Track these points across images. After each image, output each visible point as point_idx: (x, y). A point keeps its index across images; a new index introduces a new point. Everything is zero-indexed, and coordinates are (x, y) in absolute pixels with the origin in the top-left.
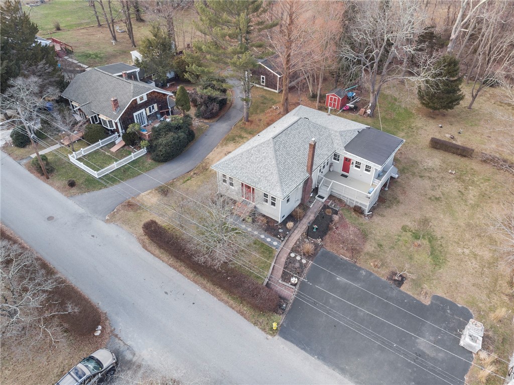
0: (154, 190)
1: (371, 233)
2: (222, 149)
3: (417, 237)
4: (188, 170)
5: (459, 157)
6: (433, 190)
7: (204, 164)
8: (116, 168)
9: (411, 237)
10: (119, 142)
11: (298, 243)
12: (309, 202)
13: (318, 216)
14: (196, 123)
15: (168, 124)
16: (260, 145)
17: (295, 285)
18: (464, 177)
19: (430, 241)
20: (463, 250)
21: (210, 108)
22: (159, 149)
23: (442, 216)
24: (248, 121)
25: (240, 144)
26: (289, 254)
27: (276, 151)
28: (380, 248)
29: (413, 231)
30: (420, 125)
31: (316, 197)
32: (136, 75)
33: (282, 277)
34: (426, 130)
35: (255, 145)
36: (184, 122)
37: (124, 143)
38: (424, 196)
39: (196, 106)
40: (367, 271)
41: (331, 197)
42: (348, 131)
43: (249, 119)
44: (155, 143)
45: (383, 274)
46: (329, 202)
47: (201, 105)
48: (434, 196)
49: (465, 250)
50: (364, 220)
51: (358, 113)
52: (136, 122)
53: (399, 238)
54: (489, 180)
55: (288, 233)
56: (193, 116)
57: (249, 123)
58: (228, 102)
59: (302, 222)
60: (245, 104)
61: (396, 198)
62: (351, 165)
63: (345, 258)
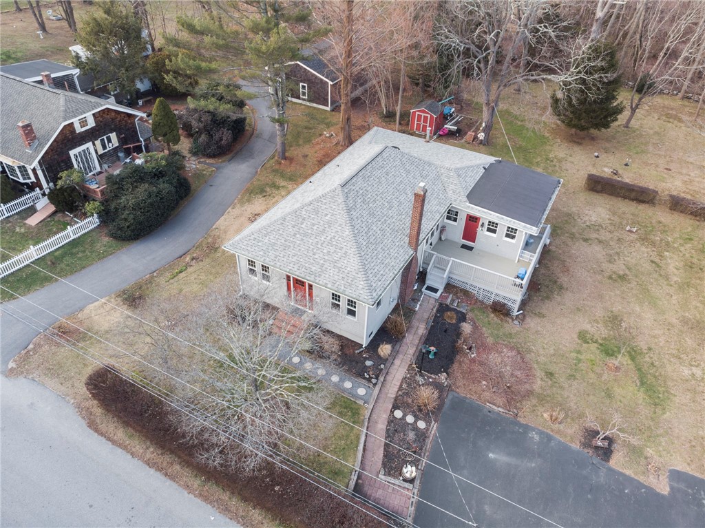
0: (113, 296)
1: (530, 351)
2: (243, 209)
3: (609, 353)
4: (181, 253)
5: (634, 204)
6: (610, 262)
7: (210, 240)
8: (36, 257)
9: (598, 352)
10: (44, 207)
11: (404, 386)
12: (413, 300)
13: (432, 326)
14: (193, 165)
15: (138, 169)
16: (318, 200)
17: (412, 481)
18: (652, 237)
19: (633, 359)
20: (691, 370)
21: (216, 137)
22: (123, 217)
23: (638, 309)
24: (285, 158)
25: (274, 200)
26: (392, 412)
27: (349, 210)
28: (551, 380)
29: (600, 341)
30: (561, 155)
31: (423, 290)
32: (74, 82)
33: (384, 465)
34: (572, 162)
35: (307, 200)
36: (168, 164)
37: (52, 208)
38: (600, 274)
39: (190, 135)
40: (541, 433)
41: (449, 287)
42: (468, 167)
43: (287, 154)
44: (113, 205)
45: (569, 435)
46: (447, 297)
47: (199, 133)
48: (614, 273)
49: (694, 370)
50: (513, 327)
51: (464, 140)
52: (76, 166)
53: (579, 356)
54: (691, 239)
55: (382, 366)
56: (186, 153)
57: (287, 162)
58: (247, 128)
59: (405, 340)
60: (277, 127)
61: (556, 282)
62: (480, 228)
63: (496, 408)
